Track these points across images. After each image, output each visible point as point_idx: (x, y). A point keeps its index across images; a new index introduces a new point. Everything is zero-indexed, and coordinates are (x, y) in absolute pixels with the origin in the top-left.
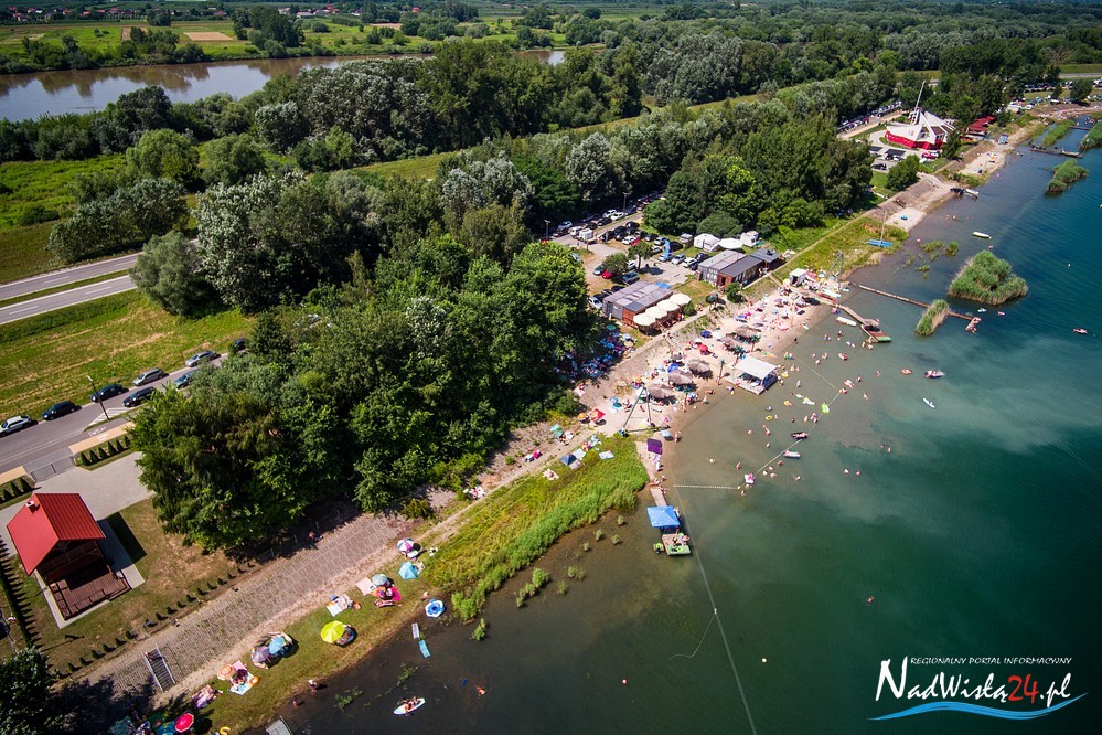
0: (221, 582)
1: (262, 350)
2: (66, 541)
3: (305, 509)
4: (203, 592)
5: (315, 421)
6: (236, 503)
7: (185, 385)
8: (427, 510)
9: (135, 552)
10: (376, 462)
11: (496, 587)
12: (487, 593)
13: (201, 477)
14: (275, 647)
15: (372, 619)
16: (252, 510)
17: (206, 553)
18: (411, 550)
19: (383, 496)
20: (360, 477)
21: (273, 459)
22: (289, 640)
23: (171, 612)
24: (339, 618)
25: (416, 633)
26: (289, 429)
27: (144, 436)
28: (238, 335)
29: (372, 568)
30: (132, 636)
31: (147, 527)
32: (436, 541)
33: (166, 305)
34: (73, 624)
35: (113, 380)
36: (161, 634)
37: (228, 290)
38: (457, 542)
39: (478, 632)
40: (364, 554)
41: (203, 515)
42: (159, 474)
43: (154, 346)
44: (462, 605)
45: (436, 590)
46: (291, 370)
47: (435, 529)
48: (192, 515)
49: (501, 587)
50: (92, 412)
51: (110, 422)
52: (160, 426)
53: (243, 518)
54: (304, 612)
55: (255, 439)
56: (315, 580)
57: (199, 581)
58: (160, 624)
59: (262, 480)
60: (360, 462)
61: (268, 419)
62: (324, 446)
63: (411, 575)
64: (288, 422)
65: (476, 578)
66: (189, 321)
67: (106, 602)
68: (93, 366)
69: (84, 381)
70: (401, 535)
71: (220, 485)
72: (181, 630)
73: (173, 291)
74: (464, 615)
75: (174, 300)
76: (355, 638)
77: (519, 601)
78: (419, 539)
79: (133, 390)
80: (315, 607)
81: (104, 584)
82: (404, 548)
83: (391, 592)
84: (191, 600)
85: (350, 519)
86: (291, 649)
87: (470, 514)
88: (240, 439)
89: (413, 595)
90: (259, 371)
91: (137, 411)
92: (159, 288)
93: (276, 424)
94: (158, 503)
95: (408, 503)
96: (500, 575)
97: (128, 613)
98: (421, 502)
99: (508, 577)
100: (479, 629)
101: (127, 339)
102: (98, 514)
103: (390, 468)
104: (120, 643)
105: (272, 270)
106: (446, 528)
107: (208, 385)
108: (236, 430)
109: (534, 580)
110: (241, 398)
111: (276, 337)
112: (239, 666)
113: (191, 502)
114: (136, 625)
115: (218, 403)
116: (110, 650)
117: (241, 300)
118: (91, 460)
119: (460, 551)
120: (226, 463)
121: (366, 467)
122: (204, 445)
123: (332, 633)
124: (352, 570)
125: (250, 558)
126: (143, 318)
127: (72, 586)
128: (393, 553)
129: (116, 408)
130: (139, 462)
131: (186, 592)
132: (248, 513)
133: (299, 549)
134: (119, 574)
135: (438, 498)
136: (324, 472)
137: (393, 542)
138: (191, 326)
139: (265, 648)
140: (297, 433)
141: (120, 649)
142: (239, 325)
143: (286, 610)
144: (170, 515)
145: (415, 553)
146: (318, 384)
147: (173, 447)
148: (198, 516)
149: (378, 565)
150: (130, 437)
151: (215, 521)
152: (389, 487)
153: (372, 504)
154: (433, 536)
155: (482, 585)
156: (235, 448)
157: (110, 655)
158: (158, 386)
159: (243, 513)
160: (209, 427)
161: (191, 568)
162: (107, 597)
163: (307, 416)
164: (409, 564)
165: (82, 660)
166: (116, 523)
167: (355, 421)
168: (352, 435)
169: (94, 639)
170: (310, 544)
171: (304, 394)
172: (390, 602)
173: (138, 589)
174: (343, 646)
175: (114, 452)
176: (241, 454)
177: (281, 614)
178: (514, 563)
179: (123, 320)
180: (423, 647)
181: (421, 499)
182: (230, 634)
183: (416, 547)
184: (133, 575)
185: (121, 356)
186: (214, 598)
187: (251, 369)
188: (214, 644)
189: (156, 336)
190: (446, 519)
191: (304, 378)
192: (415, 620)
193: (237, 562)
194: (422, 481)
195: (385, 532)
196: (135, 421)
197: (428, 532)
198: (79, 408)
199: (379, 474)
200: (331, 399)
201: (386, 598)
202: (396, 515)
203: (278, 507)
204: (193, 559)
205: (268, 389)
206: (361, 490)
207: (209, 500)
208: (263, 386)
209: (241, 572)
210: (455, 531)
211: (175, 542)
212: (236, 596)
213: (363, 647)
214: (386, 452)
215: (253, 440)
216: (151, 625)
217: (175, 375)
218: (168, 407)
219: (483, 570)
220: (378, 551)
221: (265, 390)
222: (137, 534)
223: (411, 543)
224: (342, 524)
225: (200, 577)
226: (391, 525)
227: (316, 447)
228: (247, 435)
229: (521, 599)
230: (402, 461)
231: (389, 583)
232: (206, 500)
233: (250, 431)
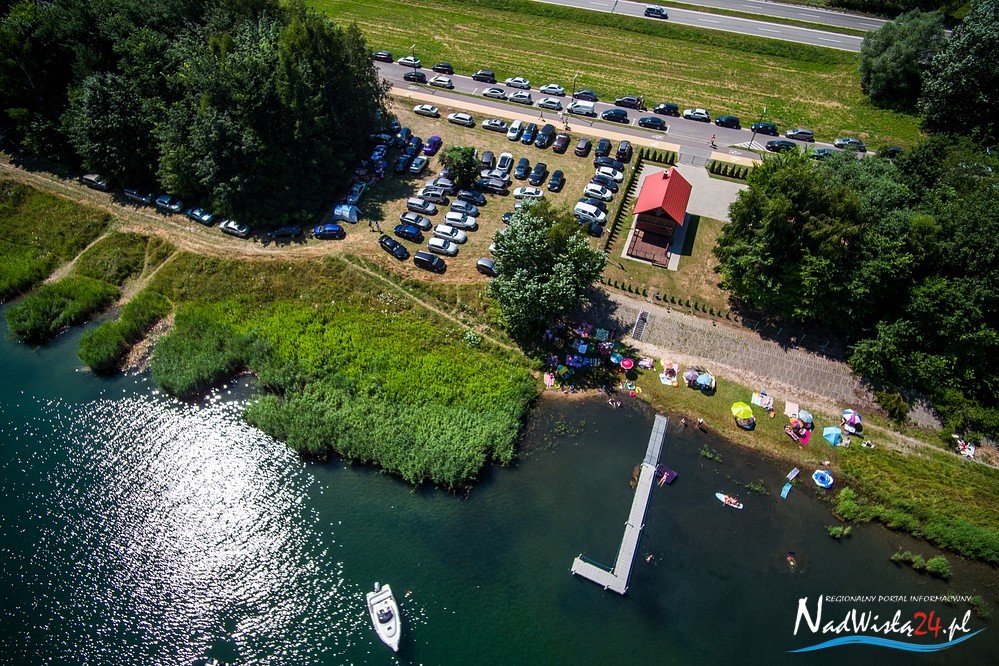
0: (711, 311)
1: (906, 169)
2: (663, 210)
3: (807, 318)
4: (697, 307)
5: (889, 260)
6: (768, 271)
7: (819, 158)
8: (900, 413)
9: (686, 250)
10: (901, 336)
11: (891, 525)
12: (877, 519)
13: (767, 233)
14: (702, 380)
15: (772, 433)
16: (774, 285)
17: (720, 286)
18: (852, 424)
19: (877, 366)
20: (874, 335)
21: (825, 262)
22: (713, 385)
23: (673, 301)
24: (753, 407)
25: (792, 475)
26: (860, 249)
27: (759, 177)
28: (898, 142)
29: (808, 403)
30: (645, 295)
31: (706, 238)
32: (879, 441)
33: (867, 80)
34: (628, 260)
35: (776, 121)
36: (658, 307)
37: (928, 96)
38: (895, 460)
39: (837, 530)
40: (813, 389)
41: (742, 260)
42: (745, 210)
43: (826, 112)
44: (845, 500)
45: (837, 469)
46: (912, 203)
47: (890, 433)
48: (737, 254)
49: (893, 530)
50: (745, 138)
51: (746, 151)
52: (777, 176)
53: (763, 284)
54: (737, 380)
55: (828, 236)
56: (764, 369)
57: (701, 299)
58: (662, 302)
59: (801, 271)
60: (887, 324)
61: (855, 229)
62: (873, 285)
63: (832, 440)
64: (865, 243)
65: (880, 500)
66: (871, 105)
67: (651, 263)
68: (774, 101)
69: (759, 109)
70: (855, 407)
71: (773, 250)
72: (668, 316)
73: (884, 70)
74: (840, 509)
75: (877, 80)
76: (749, 430)
77: (896, 556)
78: (867, 424)
79: (782, 137)
80: (746, 385)
81: (656, 251)
82: (848, 417)
83: (804, 433)
84: (688, 305)
85: (830, 357)
86: (709, 391)
87: (935, 455)
88: (817, 228)
89: (817, 452)
90: (890, 183)
91: (771, 156)
92: (876, 62)
93: (854, 239)
94: (727, 229)
95: (889, 392)
96: (905, 523)
97: (653, 280)
98: (902, 402)
99: (910, 532)
100: (841, 529)
101: (812, 94)
102: (691, 209)
103: (907, 353)
104: (637, 292)
106: (901, 443)
107: (837, 168)
108: (822, 219)
109: (931, 561)
110: (853, 197)
111: (932, 164)
113: (744, 245)
114: (652, 291)
115: (830, 190)
116: (630, 291)
117: (932, 111)
118: (717, 170)
119: (891, 469)
120: (791, 238)
121: (887, 334)
122: (790, 214)
123: (740, 410)
124: (794, 390)
125: (740, 314)
126: (839, 82)
127: (644, 240)
128: (836, 412)
129: (760, 144)
130: (742, 193)
131: (689, 298)
132: (769, 285)
133: (775, 340)
134: (669, 254)
135: (920, 414)
136: (850, 305)
137: (844, 405)
138: (867, 111)
139: (696, 373)
140: (863, 257)
141: (634, 295)
142: (908, 133)
143: (728, 367)
144: (725, 243)
146: (924, 231)
147: (770, 198)
148: (740, 258)
149: (815, 406)
150: (750, 171)
151: (745, 271)
152: (886, 363)
153: (861, 363)
154: (881, 435)
155: (880, 509)
156: (808, 231)
157: (628, 293)
158: (801, 146)
159: (767, 281)
160: (807, 200)
161: (705, 287)
162: (653, 261)
163: (886, 251)
164: (839, 431)
165: (616, 283)
166: (693, 221)
167: (922, 289)
168: (906, 298)
169: (629, 277)
170: (786, 344)
171: (903, 231)
172: (796, 438)
173: (669, 271)
174: (738, 425)
175: (732, 175)
176: (807, 240)
177: (724, 366)
178: (929, 530)
179: (824, 76)
180: (786, 490)
181: (905, 400)
182: (687, 346)
183: (858, 427)
184: (674, 261)
185: (798, 104)
186: (699, 317)
187: (883, 177)
188: (675, 342)
189: (835, 104)
190: (909, 436)
191: (917, 217)
192: (800, 468)
193: (732, 309)
194: (923, 389)
195: (847, 391)
196: (764, 161)
197: (880, 428)
198: (739, 128)
199: (892, 347)
200: (921, 253)
201: (797, 430)
202: (869, 390)
203: (792, 299)
204: (710, 283)
205: (879, 205)
206: (863, 345)
207: (756, 254)
208: (877, 199)
209: (728, 317)
210: (905, 452)
211: (712, 262)
212: (712, 328)
213: (749, 440)
214: (919, 337)
215: (826, 235)
216: (658, 298)
217: (820, 145)
218: (795, 166)
219: (895, 502)
220: (826, 398)
221: (875, 204)
222: (697, 237)
223: (857, 420)
224: (821, 354)
225: (704, 297)
226: (856, 393)
227: (865, 282)
228: (828, 228)
229: (901, 557)
230: (926, 357)
231: (810, 426)
232: (753, 252)
233: (831, 228)
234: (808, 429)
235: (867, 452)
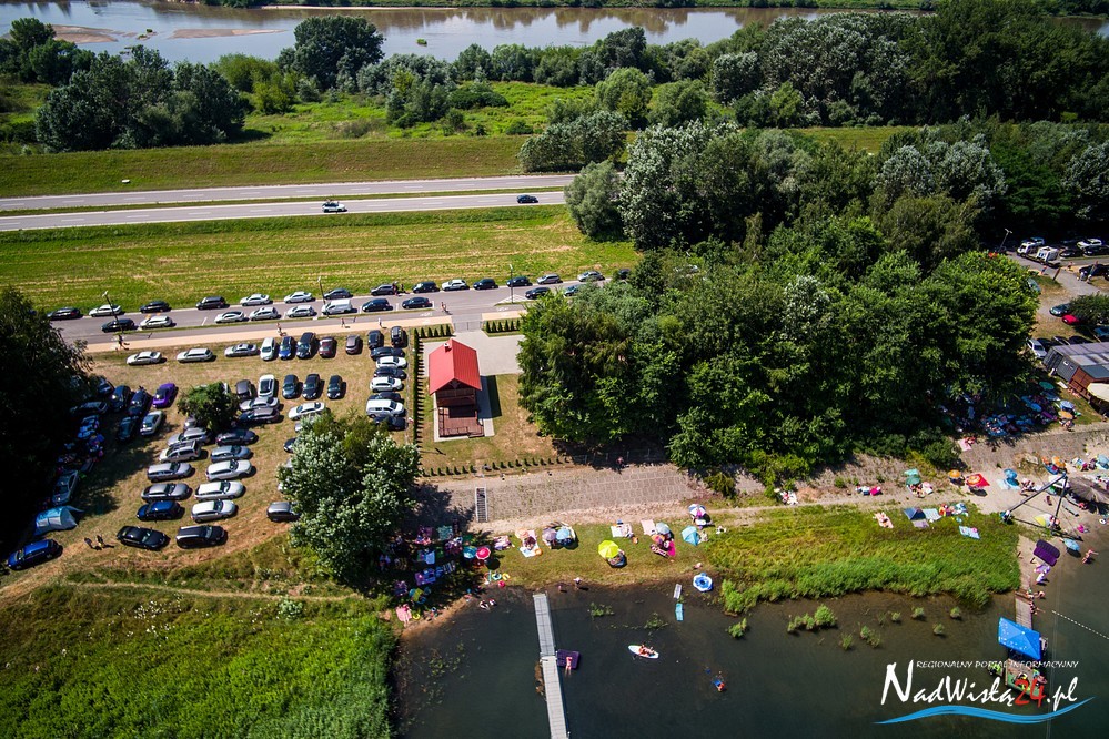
0: (542, 462)
1: (638, 284)
2: (458, 381)
3: (623, 435)
4: (528, 463)
5: (659, 362)
6: (574, 405)
7: (571, 294)
8: (730, 489)
9: (495, 411)
10: (698, 422)
11: (773, 598)
12: (760, 599)
13: (557, 372)
14: (562, 535)
15: (643, 559)
16: (583, 417)
17: (539, 434)
18: (700, 517)
19: (694, 456)
20: (678, 429)
21: (614, 381)
22: (574, 536)
23: (503, 467)
24: (617, 540)
25: (677, 594)
26: (634, 361)
27: (530, 324)
28: (625, 265)
29: (659, 515)
30: (473, 471)
31: (509, 394)
32: (728, 522)
33: (581, 223)
34: (443, 442)
35: (525, 274)
36: (491, 479)
37: (630, 224)
38: (747, 534)
39: (737, 628)
40: (657, 499)
41: (547, 404)
42: (530, 357)
43: (561, 256)
44: (731, 596)
45: (709, 566)
46: (655, 309)
47: (731, 511)
48: (540, 400)
49: (776, 602)
50: (504, 293)
51: (511, 305)
52: (543, 320)
53: (574, 419)
54: (593, 520)
55: (606, 358)
56: (610, 500)
57: (528, 454)
58: (493, 472)
59: (599, 395)
60: (684, 416)
61: (622, 345)
62: (658, 387)
63: (692, 540)
64: (636, 354)
65: (755, 579)
66: (592, 242)
67: (467, 437)
68: (516, 258)
69: (507, 267)
70: (696, 500)
71: (568, 385)
72: (504, 484)
73: (590, 213)
74: (729, 605)
75: (588, 221)
76: (623, 566)
77: (791, 626)
78: (712, 512)
79: (536, 286)
80: (602, 521)
81: (466, 423)
82: (694, 512)
83: (668, 545)
84: (519, 465)
85: (657, 462)
86: (572, 544)
87: (772, 514)
88: (595, 354)
89: (687, 559)
90: (631, 301)
91: (532, 304)
92: (581, 208)
93: (627, 352)
94: (522, 380)
95: (714, 474)
96: (781, 590)
97: (477, 452)
98: (727, 479)
99: (789, 596)
100: (738, 626)
101: (544, 244)
102: (484, 371)
103: (710, 434)
104: (465, 472)
105: (673, 215)
106: (744, 516)
107: (587, 300)
108: (595, 345)
109: (817, 614)
110: (608, 319)
111: (655, 276)
112: (532, 534)
113: (543, 389)
114: (478, 464)
115: (589, 318)
116: (458, 473)
117: (638, 234)
118: (493, 329)
119: (748, 544)
120: (578, 369)
121: (687, 422)
122: (568, 348)
123: (607, 550)
124: (642, 507)
125: (568, 455)
126: (561, 230)
127: (452, 415)
128: (683, 512)
129: (520, 295)
130: (521, 343)
131: (517, 457)
132: (580, 418)
133: (607, 466)
134: (480, 421)
135: (745, 483)
136: (650, 410)
137: (687, 502)
138: (592, 246)
139: (554, 531)
140: (640, 367)
141: (463, 476)
142: (628, 256)
143: (579, 511)
144: (527, 393)
145: (703, 522)
146: (673, 330)
147: (546, 340)
148: (544, 402)
149: (666, 515)
150: (521, 321)
151: (554, 412)
152: (701, 451)
153: (681, 458)
154: (727, 517)
155: (757, 588)
156: (588, 359)
157: (455, 476)
158: (552, 287)
159: (576, 416)
160: (577, 334)
161: (527, 440)
162: (468, 434)
163: (654, 355)
164: (694, 529)
165: (439, 471)
166: (491, 382)
167: (694, 376)
168: (686, 389)
169: (450, 459)
170: (618, 467)
171: (658, 334)
172: (664, 553)
173: (488, 438)
174: (613, 567)
175: (507, 329)
176: (591, 366)
177: (574, 511)
178: (801, 586)
179: (548, 228)
180: (679, 609)
181: (728, 476)
182: (534, 506)
183: (706, 517)
184: (488, 426)
185: (537, 256)
186: (533, 472)
187: (624, 296)
188: (521, 507)
189: (566, 248)
190: (746, 507)
191: (664, 320)
192: (681, 582)
193: (559, 452)
194: (736, 460)
195: (683, 489)
196: (528, 309)
197: (723, 510)
198: (496, 287)
199: (697, 434)
200: (680, 348)
201: (661, 546)
202: (699, 479)
203: (604, 423)
204: (529, 435)
205: (631, 319)
206: (676, 442)
207: (556, 393)
208: (628, 315)
209: (559, 463)
210: (751, 523)
211: (523, 414)
212: (549, 478)
213: (627, 578)
214: (711, 417)
215: (604, 358)
216: (488, 470)
217: (567, 284)
218: (554, 307)
219: (765, 575)
220: (670, 503)
221: (628, 319)
222: (500, 396)
223: (703, 512)
224: (648, 463)
225: (529, 451)
226: (690, 486)
227: (651, 386)
228: (602, 351)
229: (795, 626)
230: (724, 432)
231: (669, 536)
232: (554, 394)
233: (605, 350)
234: (670, 540)
235: (723, 538)
